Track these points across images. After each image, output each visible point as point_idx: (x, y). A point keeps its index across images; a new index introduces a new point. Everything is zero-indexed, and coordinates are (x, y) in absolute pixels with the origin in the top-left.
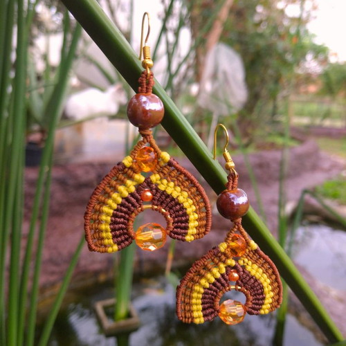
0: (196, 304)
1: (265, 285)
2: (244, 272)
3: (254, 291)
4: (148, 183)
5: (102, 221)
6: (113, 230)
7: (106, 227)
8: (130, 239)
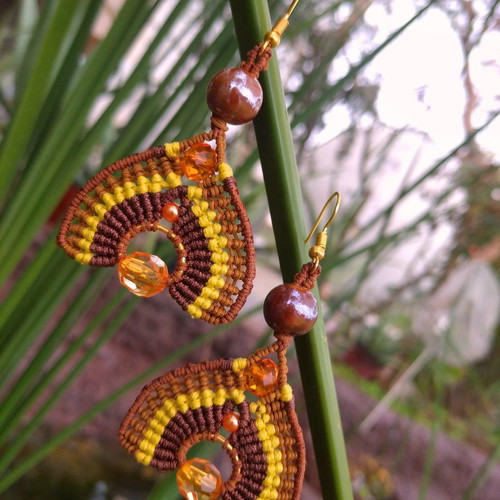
0: (155, 430)
1: (271, 469)
2: (249, 424)
3: (250, 469)
4: (182, 193)
5: (94, 213)
6: (100, 231)
7: (93, 221)
8: (113, 258)
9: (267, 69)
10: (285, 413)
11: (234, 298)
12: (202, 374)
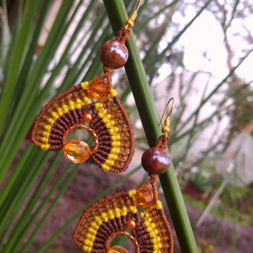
1: (156, 247)
3: (144, 248)
5: (48, 123)
6: (52, 132)
7: (48, 127)
8: (61, 145)
9: (129, 39)
10: (159, 216)
11: (126, 158)
12: (113, 200)
